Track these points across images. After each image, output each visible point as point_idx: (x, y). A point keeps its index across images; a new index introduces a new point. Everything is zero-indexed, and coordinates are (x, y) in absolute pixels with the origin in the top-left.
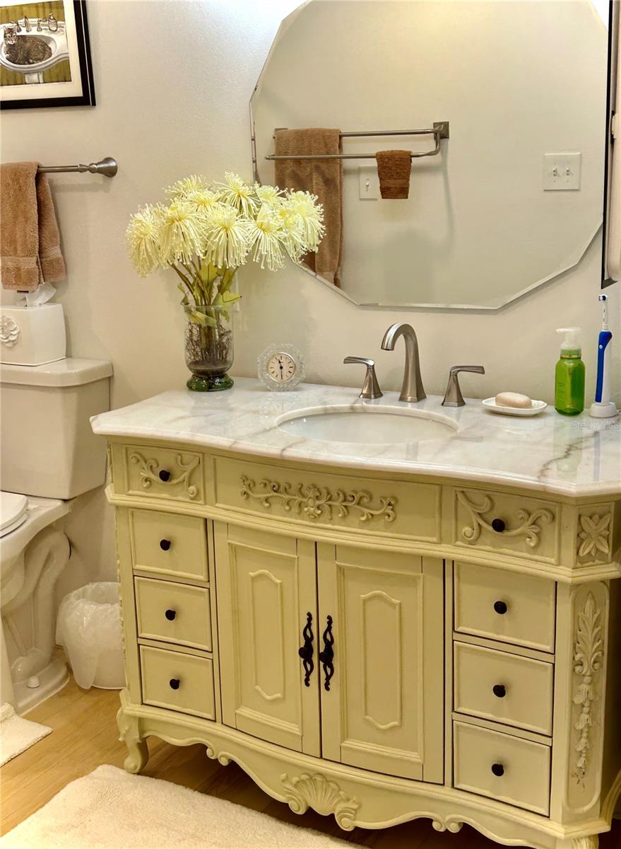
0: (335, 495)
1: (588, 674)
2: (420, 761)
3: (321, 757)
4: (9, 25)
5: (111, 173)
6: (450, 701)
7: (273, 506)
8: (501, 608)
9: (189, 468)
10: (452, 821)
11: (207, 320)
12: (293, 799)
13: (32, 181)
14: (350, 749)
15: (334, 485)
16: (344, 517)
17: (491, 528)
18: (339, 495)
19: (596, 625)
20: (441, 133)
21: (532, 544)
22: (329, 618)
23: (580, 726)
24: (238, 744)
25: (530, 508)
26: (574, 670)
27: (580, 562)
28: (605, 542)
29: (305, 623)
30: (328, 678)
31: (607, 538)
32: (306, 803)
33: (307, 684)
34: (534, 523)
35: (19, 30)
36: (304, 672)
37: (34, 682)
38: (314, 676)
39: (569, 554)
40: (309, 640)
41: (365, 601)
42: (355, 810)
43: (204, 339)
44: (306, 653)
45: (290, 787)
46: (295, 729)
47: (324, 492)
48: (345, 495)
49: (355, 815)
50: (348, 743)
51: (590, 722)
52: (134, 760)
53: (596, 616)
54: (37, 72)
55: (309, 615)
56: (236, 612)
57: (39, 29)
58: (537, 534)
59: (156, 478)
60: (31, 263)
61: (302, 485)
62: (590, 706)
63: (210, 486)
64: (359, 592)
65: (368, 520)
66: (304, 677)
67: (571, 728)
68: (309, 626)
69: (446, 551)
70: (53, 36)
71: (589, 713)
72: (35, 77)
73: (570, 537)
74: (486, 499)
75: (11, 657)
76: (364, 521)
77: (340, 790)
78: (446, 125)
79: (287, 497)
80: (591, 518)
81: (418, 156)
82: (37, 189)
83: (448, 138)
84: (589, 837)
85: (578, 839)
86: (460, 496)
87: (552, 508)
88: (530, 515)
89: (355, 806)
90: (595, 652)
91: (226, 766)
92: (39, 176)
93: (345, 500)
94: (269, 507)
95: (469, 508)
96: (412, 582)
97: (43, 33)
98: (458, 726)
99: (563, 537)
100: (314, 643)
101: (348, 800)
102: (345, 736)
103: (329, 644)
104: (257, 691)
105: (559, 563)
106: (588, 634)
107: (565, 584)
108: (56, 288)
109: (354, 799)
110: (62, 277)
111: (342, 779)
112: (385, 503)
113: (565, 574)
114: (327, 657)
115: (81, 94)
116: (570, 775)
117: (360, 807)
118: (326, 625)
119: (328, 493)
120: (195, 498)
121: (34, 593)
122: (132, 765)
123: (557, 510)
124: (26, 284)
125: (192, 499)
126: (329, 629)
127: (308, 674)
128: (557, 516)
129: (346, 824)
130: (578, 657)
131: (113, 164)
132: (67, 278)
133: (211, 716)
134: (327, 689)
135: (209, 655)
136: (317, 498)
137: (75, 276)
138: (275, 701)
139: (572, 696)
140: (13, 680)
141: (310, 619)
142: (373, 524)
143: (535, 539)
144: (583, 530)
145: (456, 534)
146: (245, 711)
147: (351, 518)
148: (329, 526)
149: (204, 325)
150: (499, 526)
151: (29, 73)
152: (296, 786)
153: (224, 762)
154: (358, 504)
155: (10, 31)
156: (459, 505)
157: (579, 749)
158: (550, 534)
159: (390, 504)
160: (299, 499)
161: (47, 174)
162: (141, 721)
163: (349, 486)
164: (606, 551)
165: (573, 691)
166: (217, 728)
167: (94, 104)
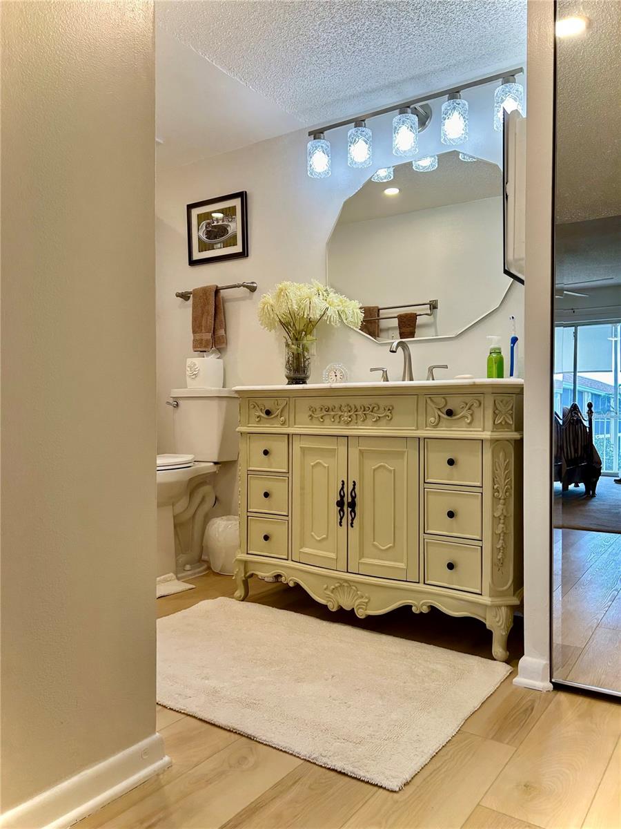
0: (359, 408)
1: (503, 497)
2: (405, 567)
3: (348, 572)
4: (208, 221)
5: (253, 289)
6: (423, 528)
7: (325, 422)
8: (451, 462)
9: (281, 407)
10: (423, 605)
11: (297, 349)
12: (330, 601)
13: (214, 293)
14: (364, 563)
15: (358, 402)
16: (364, 420)
17: (446, 416)
18: (361, 408)
19: (505, 469)
20: (433, 306)
21: (469, 421)
22: (354, 482)
23: (498, 532)
24: (301, 571)
25: (467, 402)
26: (494, 495)
27: (496, 427)
28: (510, 417)
29: (340, 486)
30: (353, 519)
31: (511, 415)
32: (338, 603)
33: (341, 525)
34: (469, 409)
35: (214, 223)
36: (339, 517)
37: (188, 567)
38: (344, 520)
39: (489, 423)
40: (342, 497)
41: (374, 470)
42: (367, 603)
43: (295, 361)
44: (340, 504)
45: (329, 593)
46: (333, 555)
47: (353, 407)
48: (364, 407)
49: (367, 606)
50: (363, 560)
51: (504, 529)
52: (240, 592)
53: (506, 462)
54: (220, 242)
55: (343, 481)
56: (302, 488)
57: (223, 221)
58: (471, 415)
59: (264, 415)
60: (208, 336)
61: (341, 406)
62: (504, 519)
63: (292, 416)
64: (371, 464)
65: (377, 420)
66: (339, 521)
67: (493, 534)
68: (342, 488)
69: (422, 433)
70: (230, 224)
71: (503, 524)
72: (219, 245)
73: (489, 413)
74: (443, 400)
75: (177, 554)
76: (375, 421)
77: (358, 591)
78: (436, 301)
79: (333, 413)
80: (502, 402)
81: (420, 315)
82: (215, 299)
83: (437, 308)
84: (507, 606)
85: (499, 607)
86: (429, 401)
87: (479, 398)
88: (467, 404)
89: (367, 600)
90: (506, 485)
91: (293, 587)
92: (217, 291)
93: (364, 411)
94: (323, 422)
95: (434, 406)
96: (401, 454)
97: (225, 223)
98: (427, 542)
99: (486, 412)
100: (345, 499)
101: (363, 597)
102: (361, 556)
103: (354, 498)
104: (312, 535)
105: (484, 431)
106: (501, 473)
107: (487, 440)
108: (220, 352)
109: (367, 595)
110: (224, 346)
111: (358, 582)
112: (387, 409)
113: (487, 435)
114: (352, 505)
115: (241, 251)
116: (493, 564)
117: (369, 600)
118: (352, 487)
119: (355, 407)
120: (283, 424)
121: (194, 516)
122: (239, 595)
123: (482, 398)
124: (205, 347)
125: (282, 425)
126: (354, 489)
127: (341, 519)
128: (482, 402)
129: (361, 614)
130: (495, 487)
131: (255, 285)
132: (226, 348)
133: (285, 557)
134: (352, 526)
135: (286, 518)
136: (349, 411)
137: (231, 347)
138: (323, 539)
139: (493, 511)
140: (177, 566)
141: (343, 484)
142: (379, 423)
143: (470, 417)
144: (497, 409)
145: (426, 424)
146: (306, 550)
147: (369, 421)
148: (356, 427)
149: (295, 353)
150: (450, 413)
151: (216, 244)
152: (332, 592)
153: (291, 584)
154: (372, 412)
155: (209, 224)
156: (428, 406)
157: (498, 547)
158: (478, 413)
159: (389, 410)
160: (340, 413)
161: (221, 291)
162: (246, 563)
163: (366, 402)
164: (511, 423)
165: (493, 510)
166: (289, 563)
167: (248, 256)
